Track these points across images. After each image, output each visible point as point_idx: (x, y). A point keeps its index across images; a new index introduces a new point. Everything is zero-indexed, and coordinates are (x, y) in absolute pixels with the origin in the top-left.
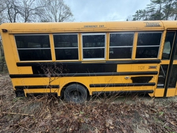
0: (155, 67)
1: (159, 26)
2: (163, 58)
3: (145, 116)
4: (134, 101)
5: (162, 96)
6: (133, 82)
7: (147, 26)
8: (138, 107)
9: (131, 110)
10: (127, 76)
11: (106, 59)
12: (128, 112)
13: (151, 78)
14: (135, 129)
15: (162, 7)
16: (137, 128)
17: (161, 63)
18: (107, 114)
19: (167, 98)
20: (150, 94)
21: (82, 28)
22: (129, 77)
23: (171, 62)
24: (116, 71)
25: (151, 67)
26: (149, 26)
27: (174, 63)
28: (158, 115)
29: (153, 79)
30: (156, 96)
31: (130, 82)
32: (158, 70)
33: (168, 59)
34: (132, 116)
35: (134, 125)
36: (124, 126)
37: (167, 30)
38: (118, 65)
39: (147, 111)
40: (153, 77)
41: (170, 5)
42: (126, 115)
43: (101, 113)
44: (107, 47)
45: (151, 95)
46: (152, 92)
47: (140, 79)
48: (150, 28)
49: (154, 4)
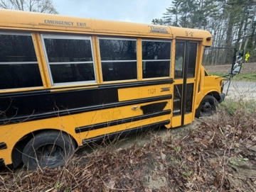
0: (167, 90)
1: (167, 33)
2: (176, 77)
3: (161, 159)
4: (149, 139)
5: (180, 124)
6: (144, 113)
7: (152, 31)
8: (153, 146)
9: (144, 153)
10: (135, 106)
11: (98, 81)
12: (140, 158)
13: (165, 104)
14: (147, 183)
15: (178, 18)
16: (151, 179)
17: (174, 83)
18: (107, 172)
19: (185, 126)
20: (166, 126)
21: (40, 24)
22: (138, 106)
23: (185, 81)
24: (117, 100)
25: (164, 90)
26: (155, 31)
27: (187, 82)
28: (175, 152)
29: (167, 105)
30: (173, 126)
31: (140, 113)
32: (171, 92)
33: (181, 77)
34: (144, 164)
35: (147, 177)
36: (132, 185)
37: (176, 40)
38: (119, 90)
39: (164, 150)
40: (167, 102)
41: (185, 17)
42: (136, 165)
43: (98, 174)
44: (97, 62)
45: (168, 126)
46: (168, 122)
47: (152, 107)
48: (156, 34)
49: (171, 14)
